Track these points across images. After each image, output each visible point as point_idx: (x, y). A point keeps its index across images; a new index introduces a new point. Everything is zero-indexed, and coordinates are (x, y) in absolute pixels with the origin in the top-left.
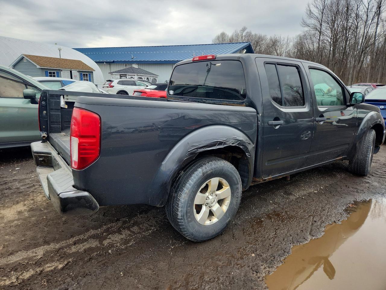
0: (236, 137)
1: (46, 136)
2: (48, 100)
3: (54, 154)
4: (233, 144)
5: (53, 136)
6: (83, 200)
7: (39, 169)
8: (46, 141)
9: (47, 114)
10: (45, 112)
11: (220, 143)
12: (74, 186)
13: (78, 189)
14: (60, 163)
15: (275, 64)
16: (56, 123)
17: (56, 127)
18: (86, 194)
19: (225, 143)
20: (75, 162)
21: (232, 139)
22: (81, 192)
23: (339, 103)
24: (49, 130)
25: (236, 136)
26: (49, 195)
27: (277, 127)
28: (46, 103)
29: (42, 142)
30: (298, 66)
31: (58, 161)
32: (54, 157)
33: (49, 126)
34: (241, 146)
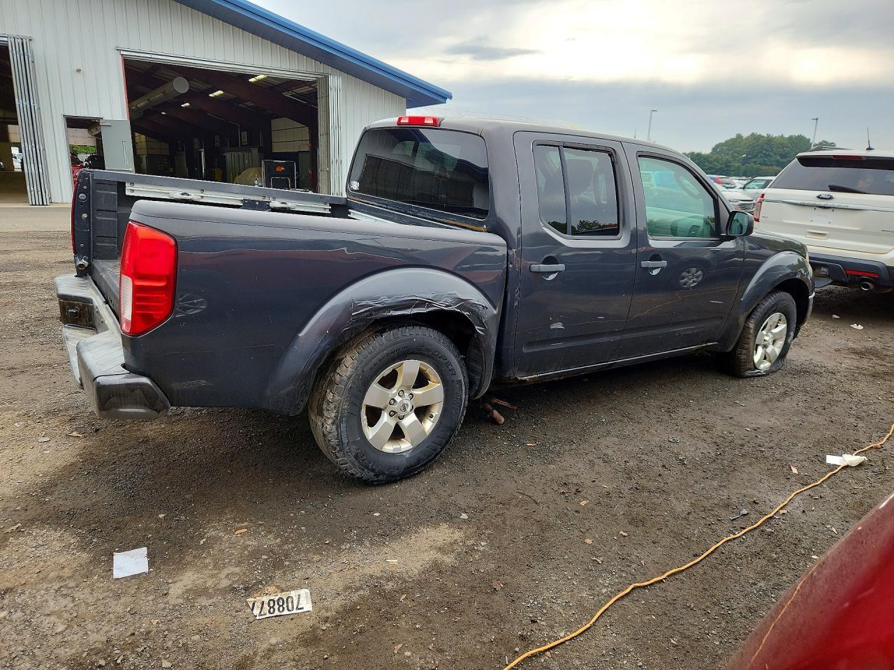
0: (455, 294)
1: (86, 263)
2: (91, 191)
3: (98, 301)
4: (447, 306)
5: (100, 265)
6: (138, 392)
7: (67, 330)
8: (86, 275)
9: (89, 218)
10: (85, 216)
11: (421, 303)
12: (124, 366)
13: (131, 372)
14: (106, 322)
15: (558, 146)
16: (107, 240)
17: (107, 246)
18: (145, 380)
19: (430, 305)
20: (127, 322)
21: (446, 297)
22: (138, 377)
23: (707, 231)
24: (92, 253)
25: (455, 292)
26: (81, 379)
27: (552, 277)
28: (88, 196)
29: (76, 276)
30: (613, 151)
31: (103, 316)
32: (97, 308)
33: (92, 244)
34: (466, 311)
